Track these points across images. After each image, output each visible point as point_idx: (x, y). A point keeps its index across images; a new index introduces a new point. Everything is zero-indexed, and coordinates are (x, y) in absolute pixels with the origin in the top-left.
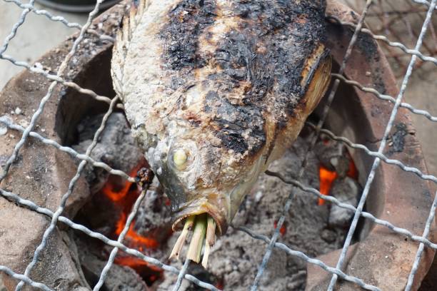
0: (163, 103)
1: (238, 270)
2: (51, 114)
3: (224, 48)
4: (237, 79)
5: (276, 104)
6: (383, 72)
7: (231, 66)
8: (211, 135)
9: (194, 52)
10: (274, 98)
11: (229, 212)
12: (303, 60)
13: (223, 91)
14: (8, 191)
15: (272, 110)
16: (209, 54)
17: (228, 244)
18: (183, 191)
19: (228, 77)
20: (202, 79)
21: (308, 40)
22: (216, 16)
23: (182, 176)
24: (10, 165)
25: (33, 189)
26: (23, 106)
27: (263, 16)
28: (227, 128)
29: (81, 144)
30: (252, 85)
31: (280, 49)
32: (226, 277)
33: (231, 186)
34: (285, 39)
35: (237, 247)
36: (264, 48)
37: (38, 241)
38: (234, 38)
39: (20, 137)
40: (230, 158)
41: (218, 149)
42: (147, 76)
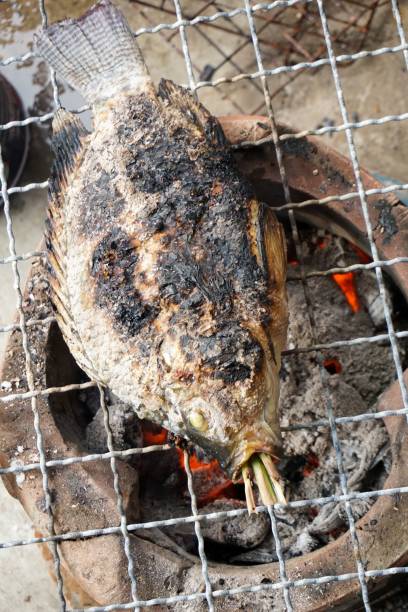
0: (147, 375)
1: (320, 434)
2: (51, 428)
3: (164, 282)
4: (196, 307)
5: (249, 306)
6: (328, 160)
7: (184, 296)
8: (210, 382)
9: (140, 304)
10: (242, 301)
11: (274, 436)
12: (245, 237)
13: (192, 329)
14: (65, 533)
15: (248, 314)
16: (156, 299)
17: (294, 416)
18: (220, 447)
19: (188, 312)
20: (165, 328)
21: (237, 209)
22: (135, 248)
23: (210, 434)
24: (50, 507)
25: (87, 515)
26: (21, 440)
27: (179, 215)
28: (220, 364)
29: (94, 418)
30: (215, 304)
31: (216, 241)
32: (314, 449)
33: (260, 412)
34: (215, 224)
35: (305, 414)
36: (201, 251)
37: (124, 562)
38: (167, 263)
39: (40, 472)
40: (241, 390)
41: (225, 391)
42: (114, 356)
